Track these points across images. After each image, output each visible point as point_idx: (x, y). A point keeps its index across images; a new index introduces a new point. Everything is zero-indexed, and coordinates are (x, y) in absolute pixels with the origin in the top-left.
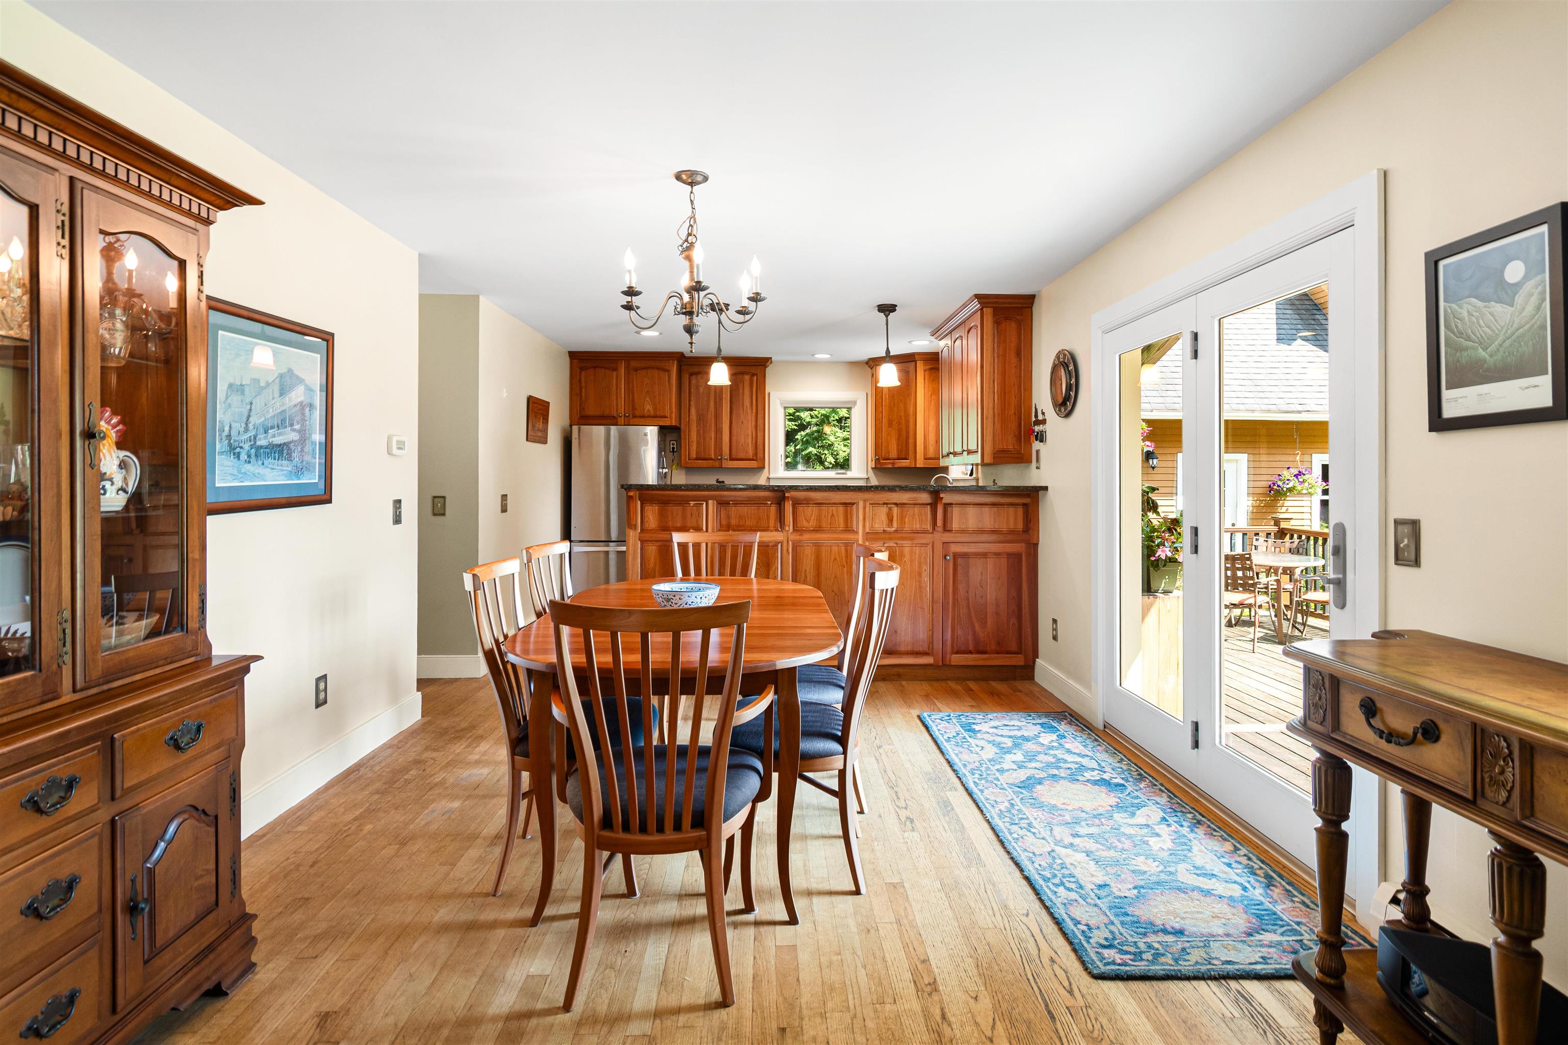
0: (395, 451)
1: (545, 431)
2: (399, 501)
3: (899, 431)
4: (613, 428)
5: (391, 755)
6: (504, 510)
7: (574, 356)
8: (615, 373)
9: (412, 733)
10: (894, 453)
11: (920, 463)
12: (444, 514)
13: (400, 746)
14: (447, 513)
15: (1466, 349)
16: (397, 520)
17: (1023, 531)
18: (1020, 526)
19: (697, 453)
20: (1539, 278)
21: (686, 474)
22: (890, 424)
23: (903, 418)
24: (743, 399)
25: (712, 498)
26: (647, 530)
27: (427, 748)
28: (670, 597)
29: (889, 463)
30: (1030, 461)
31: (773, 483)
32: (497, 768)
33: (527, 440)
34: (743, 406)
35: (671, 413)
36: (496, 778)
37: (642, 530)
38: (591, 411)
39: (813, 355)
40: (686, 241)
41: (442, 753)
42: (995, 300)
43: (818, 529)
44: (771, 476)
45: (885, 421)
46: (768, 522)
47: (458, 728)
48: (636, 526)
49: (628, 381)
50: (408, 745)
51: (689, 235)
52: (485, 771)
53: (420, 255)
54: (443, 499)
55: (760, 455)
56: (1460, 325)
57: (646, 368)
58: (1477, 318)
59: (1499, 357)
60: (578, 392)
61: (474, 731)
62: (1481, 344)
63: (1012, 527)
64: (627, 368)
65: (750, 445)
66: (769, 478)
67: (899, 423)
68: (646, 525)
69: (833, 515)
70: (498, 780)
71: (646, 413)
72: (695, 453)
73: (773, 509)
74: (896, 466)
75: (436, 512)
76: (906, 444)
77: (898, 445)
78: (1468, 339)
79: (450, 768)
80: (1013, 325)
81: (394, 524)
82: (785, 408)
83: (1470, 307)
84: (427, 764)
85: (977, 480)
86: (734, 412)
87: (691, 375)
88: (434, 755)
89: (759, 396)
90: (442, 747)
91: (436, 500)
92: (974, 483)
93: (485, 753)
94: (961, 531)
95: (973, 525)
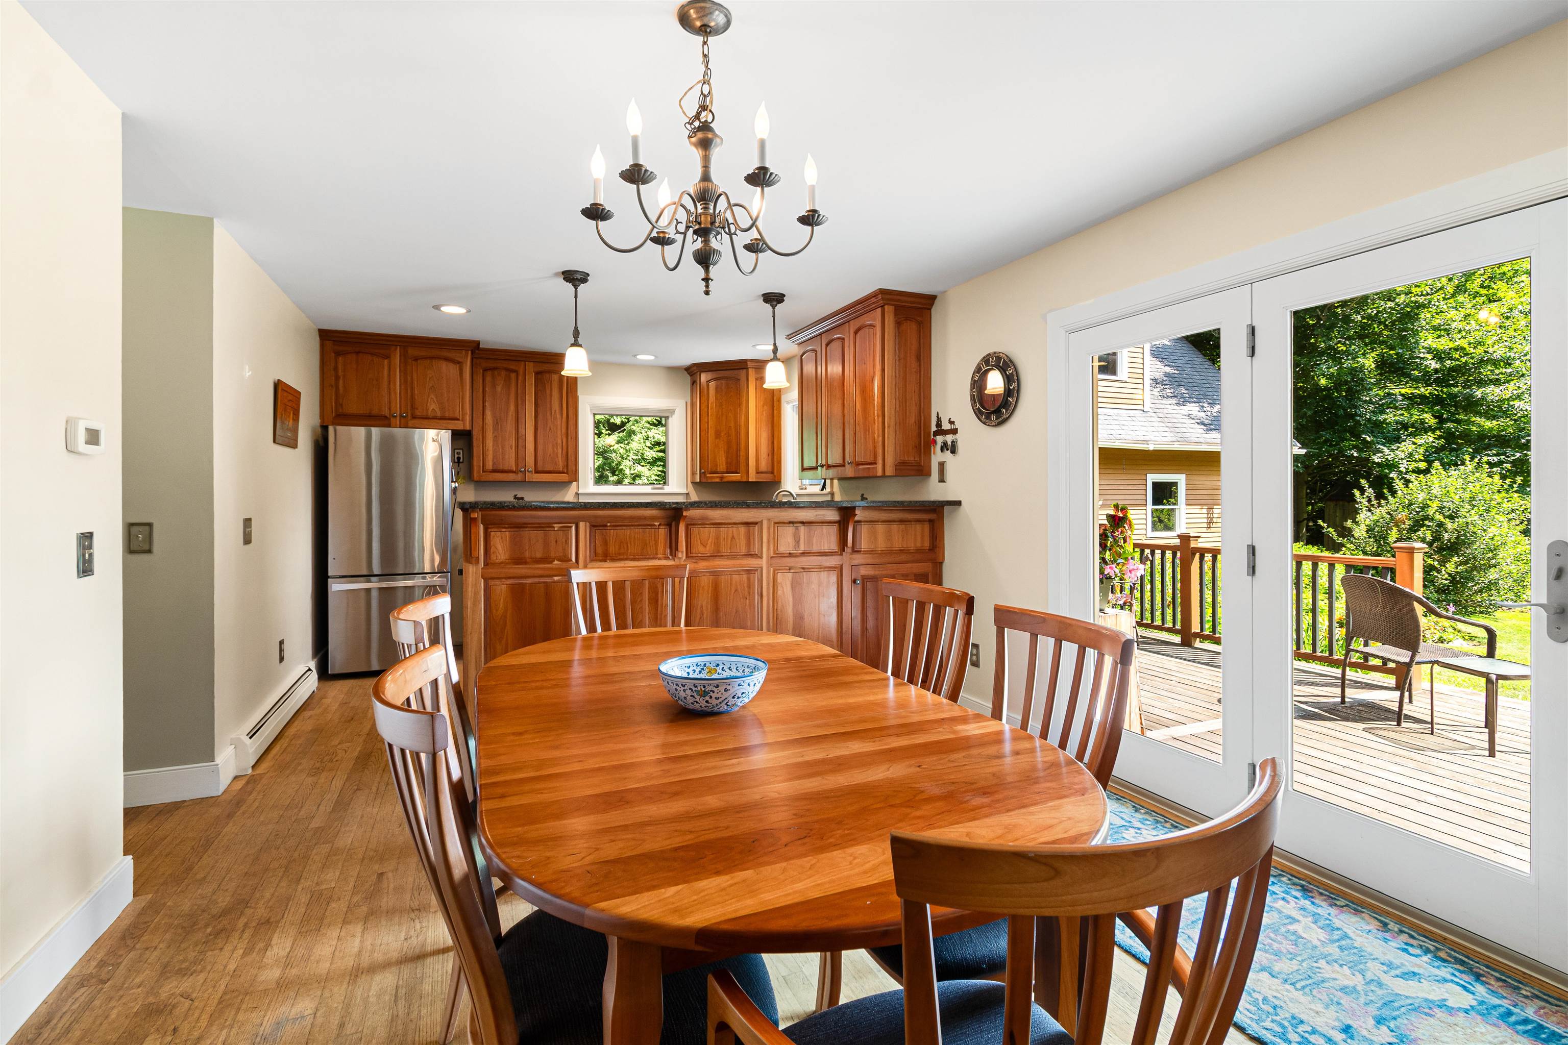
0: (82, 446)
1: (295, 431)
2: (89, 536)
3: (729, 443)
4: (375, 431)
5: (88, 1005)
6: (247, 540)
7: (326, 336)
8: (386, 362)
9: (123, 938)
10: (722, 466)
11: (752, 477)
12: (149, 551)
13: (104, 976)
14: (156, 548)
16: (86, 568)
17: (929, 550)
18: (927, 544)
19: (494, 464)
21: (476, 489)
22: (718, 435)
23: (733, 430)
24: (551, 402)
25: (583, 519)
26: (494, 564)
27: (166, 971)
28: (708, 688)
29: (717, 477)
30: (929, 474)
31: (582, 500)
32: (327, 994)
33: (274, 441)
34: (551, 408)
35: (464, 414)
36: (335, 1020)
37: (486, 564)
38: (353, 406)
39: (635, 356)
40: (697, 116)
41: (202, 977)
42: (898, 297)
43: (716, 556)
44: (581, 491)
45: (711, 433)
46: (656, 549)
47: (215, 911)
48: (478, 559)
49: (404, 372)
50: (122, 969)
51: (703, 108)
52: (305, 1006)
53: (123, 114)
54: (147, 528)
55: (572, 467)
57: (432, 358)
60: (333, 383)
61: (248, 912)
63: (919, 545)
64: (404, 357)
65: (560, 455)
66: (577, 494)
67: (729, 435)
68: (493, 557)
69: (733, 537)
70: (342, 1025)
71: (430, 414)
72: (491, 464)
73: (663, 531)
74: (725, 480)
75: (134, 548)
76: (736, 459)
77: (727, 458)
79: (230, 1014)
80: (914, 326)
81: (79, 576)
82: (594, 415)
84: (177, 1012)
85: (832, 494)
86: (540, 416)
87: (485, 370)
88: (186, 984)
89: (570, 400)
90: (195, 962)
91: (134, 530)
92: (829, 498)
93: (288, 963)
94: (870, 552)
95: (881, 545)
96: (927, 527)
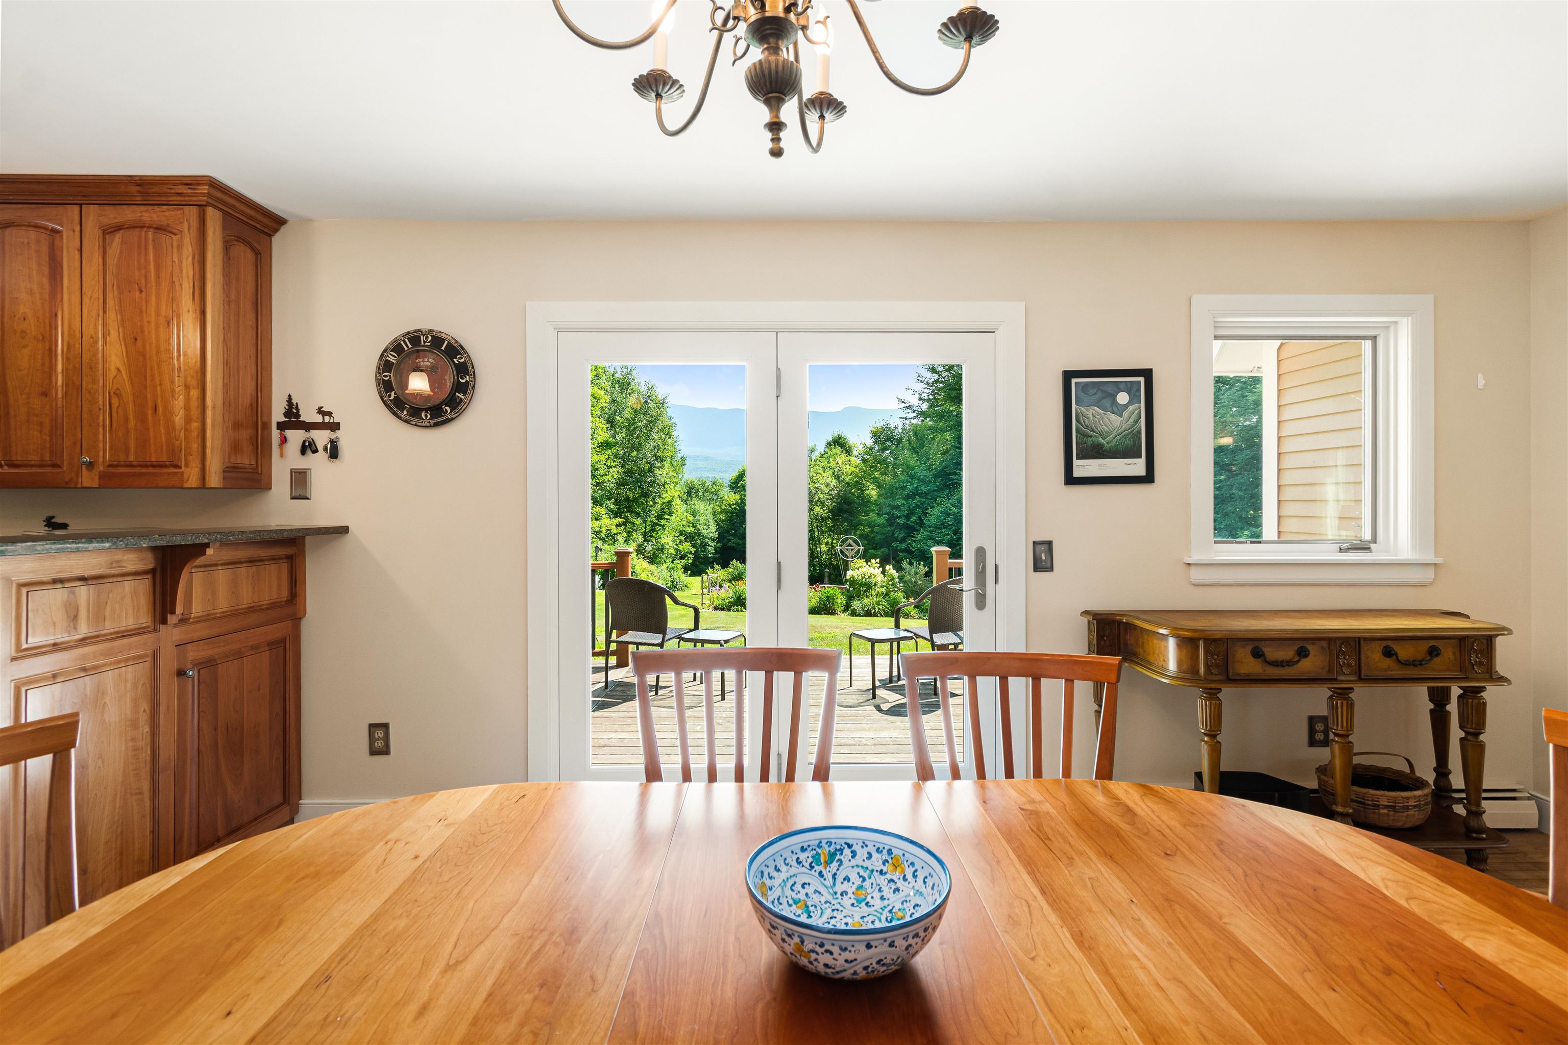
15: (1091, 436)
17: (286, 601)
18: (285, 594)
20: (1137, 405)
42: (233, 202)
56: (1086, 422)
58: (1099, 419)
59: (1113, 444)
62: (1101, 435)
63: (275, 596)
78: (1093, 430)
83: (1094, 412)
94: (206, 618)
95: (223, 604)
96: (285, 567)
